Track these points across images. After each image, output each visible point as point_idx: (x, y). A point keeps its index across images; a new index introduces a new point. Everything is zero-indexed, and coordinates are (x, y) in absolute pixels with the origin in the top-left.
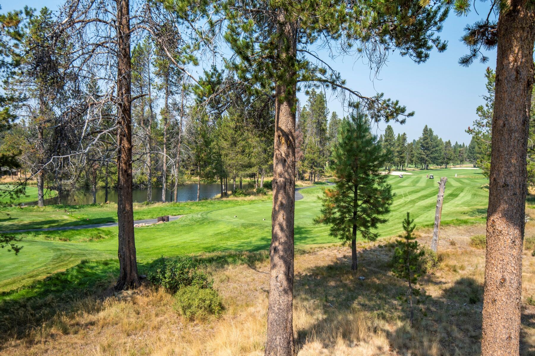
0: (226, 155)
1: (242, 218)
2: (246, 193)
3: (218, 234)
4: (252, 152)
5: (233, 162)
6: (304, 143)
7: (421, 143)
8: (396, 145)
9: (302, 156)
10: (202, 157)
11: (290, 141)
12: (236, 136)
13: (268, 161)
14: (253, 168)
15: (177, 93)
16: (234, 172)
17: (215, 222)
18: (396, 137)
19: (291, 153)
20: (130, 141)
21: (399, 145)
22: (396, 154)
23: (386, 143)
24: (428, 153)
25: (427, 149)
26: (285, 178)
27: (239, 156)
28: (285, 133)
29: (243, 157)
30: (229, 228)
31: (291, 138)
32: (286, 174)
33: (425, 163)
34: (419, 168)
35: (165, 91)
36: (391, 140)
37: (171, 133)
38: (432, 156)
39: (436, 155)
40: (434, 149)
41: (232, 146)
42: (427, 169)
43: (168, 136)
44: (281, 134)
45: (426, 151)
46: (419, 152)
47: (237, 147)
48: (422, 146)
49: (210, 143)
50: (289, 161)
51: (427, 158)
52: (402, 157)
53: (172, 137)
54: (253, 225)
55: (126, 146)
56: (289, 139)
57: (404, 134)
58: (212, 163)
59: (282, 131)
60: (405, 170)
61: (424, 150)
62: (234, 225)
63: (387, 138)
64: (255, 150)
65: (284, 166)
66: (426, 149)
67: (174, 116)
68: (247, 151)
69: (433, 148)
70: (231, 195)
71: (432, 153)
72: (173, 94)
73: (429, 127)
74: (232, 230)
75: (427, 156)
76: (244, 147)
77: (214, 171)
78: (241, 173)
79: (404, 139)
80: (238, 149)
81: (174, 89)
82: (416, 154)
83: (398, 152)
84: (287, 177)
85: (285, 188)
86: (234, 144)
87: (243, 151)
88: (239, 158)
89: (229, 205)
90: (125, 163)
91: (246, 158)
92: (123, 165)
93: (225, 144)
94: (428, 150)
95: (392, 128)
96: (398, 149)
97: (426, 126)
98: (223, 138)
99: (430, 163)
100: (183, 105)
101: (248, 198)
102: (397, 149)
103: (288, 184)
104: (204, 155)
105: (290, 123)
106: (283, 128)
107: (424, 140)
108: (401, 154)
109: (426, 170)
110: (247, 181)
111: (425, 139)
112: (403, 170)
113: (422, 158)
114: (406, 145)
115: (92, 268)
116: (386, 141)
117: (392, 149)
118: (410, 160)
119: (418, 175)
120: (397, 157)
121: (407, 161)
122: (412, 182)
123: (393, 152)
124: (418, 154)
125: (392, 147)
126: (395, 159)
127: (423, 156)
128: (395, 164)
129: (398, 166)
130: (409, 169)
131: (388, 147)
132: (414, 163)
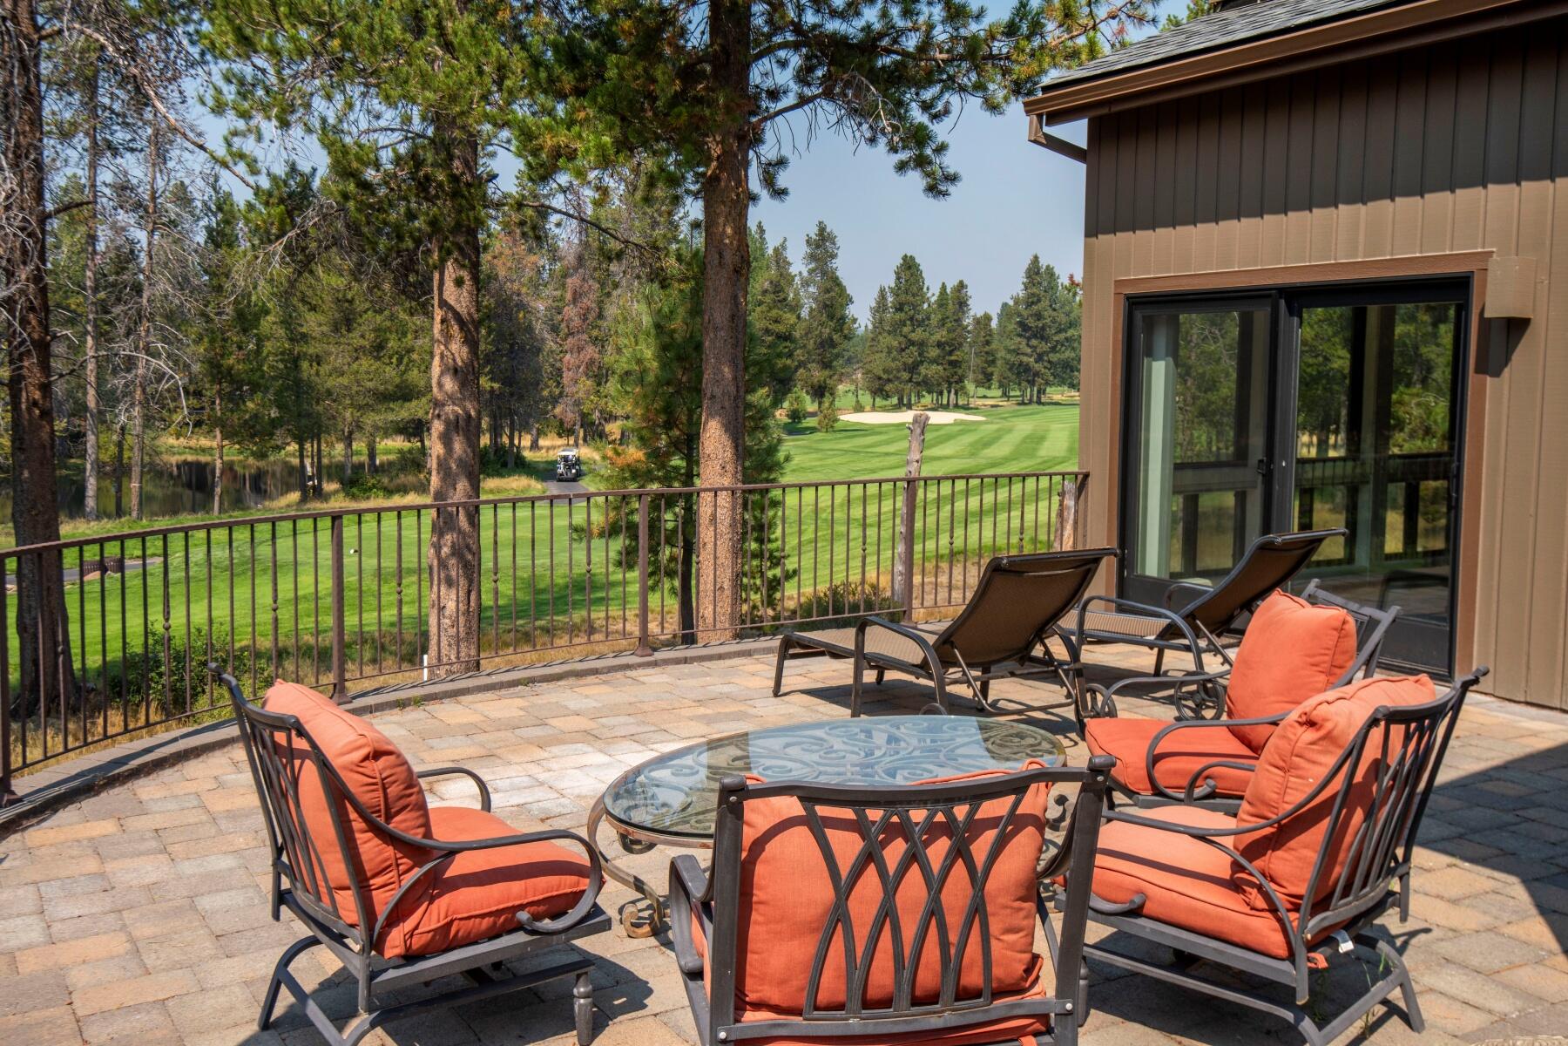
0: (318, 360)
1: (375, 555)
2: (392, 486)
4: (410, 351)
5: (344, 381)
6: (600, 316)
7: (1019, 315)
8: (934, 320)
9: (592, 361)
10: (230, 368)
14: (414, 403)
15: (132, 150)
16: (348, 415)
18: (933, 292)
21: (943, 323)
22: (934, 353)
23: (898, 316)
24: (1043, 347)
25: (1040, 334)
27: (365, 363)
29: (378, 364)
33: (1032, 383)
34: (1013, 401)
35: (87, 142)
36: (915, 307)
37: (114, 285)
38: (1054, 357)
39: (1068, 354)
40: (1062, 336)
41: (336, 328)
42: (1039, 402)
43: (102, 295)
45: (1034, 342)
46: (1011, 345)
47: (356, 334)
48: (1021, 324)
49: (258, 320)
51: (1038, 367)
52: (954, 364)
53: (119, 300)
57: (962, 285)
58: (267, 389)
60: (966, 408)
61: (1029, 339)
62: (351, 575)
63: (903, 298)
64: (420, 342)
66: (1035, 336)
67: (124, 229)
68: (392, 344)
69: (1060, 331)
70: (336, 492)
71: (1053, 349)
72: (115, 155)
73: (1043, 263)
75: (1039, 359)
76: (381, 331)
77: (274, 413)
78: (370, 419)
79: (962, 304)
80: (361, 335)
81: (121, 135)
82: (1001, 354)
83: (939, 345)
86: (346, 321)
87: (380, 347)
88: (363, 368)
91: (389, 369)
93: (311, 322)
94: (1042, 338)
95: (917, 266)
96: (940, 335)
97: (1036, 258)
99: (1047, 383)
100: (154, 192)
102: (937, 337)
104: (238, 361)
107: (1029, 305)
108: (950, 353)
109: (1034, 407)
110: (392, 446)
111: (1031, 300)
112: (957, 407)
113: (1021, 364)
114: (968, 321)
116: (899, 308)
117: (918, 335)
118: (984, 373)
119: (1006, 424)
120: (935, 361)
121: (971, 376)
122: (971, 445)
123: (922, 344)
124: (1009, 351)
125: (919, 330)
126: (930, 371)
127: (1025, 359)
128: (927, 385)
129: (941, 393)
130: (980, 402)
131: (906, 330)
132: (995, 384)
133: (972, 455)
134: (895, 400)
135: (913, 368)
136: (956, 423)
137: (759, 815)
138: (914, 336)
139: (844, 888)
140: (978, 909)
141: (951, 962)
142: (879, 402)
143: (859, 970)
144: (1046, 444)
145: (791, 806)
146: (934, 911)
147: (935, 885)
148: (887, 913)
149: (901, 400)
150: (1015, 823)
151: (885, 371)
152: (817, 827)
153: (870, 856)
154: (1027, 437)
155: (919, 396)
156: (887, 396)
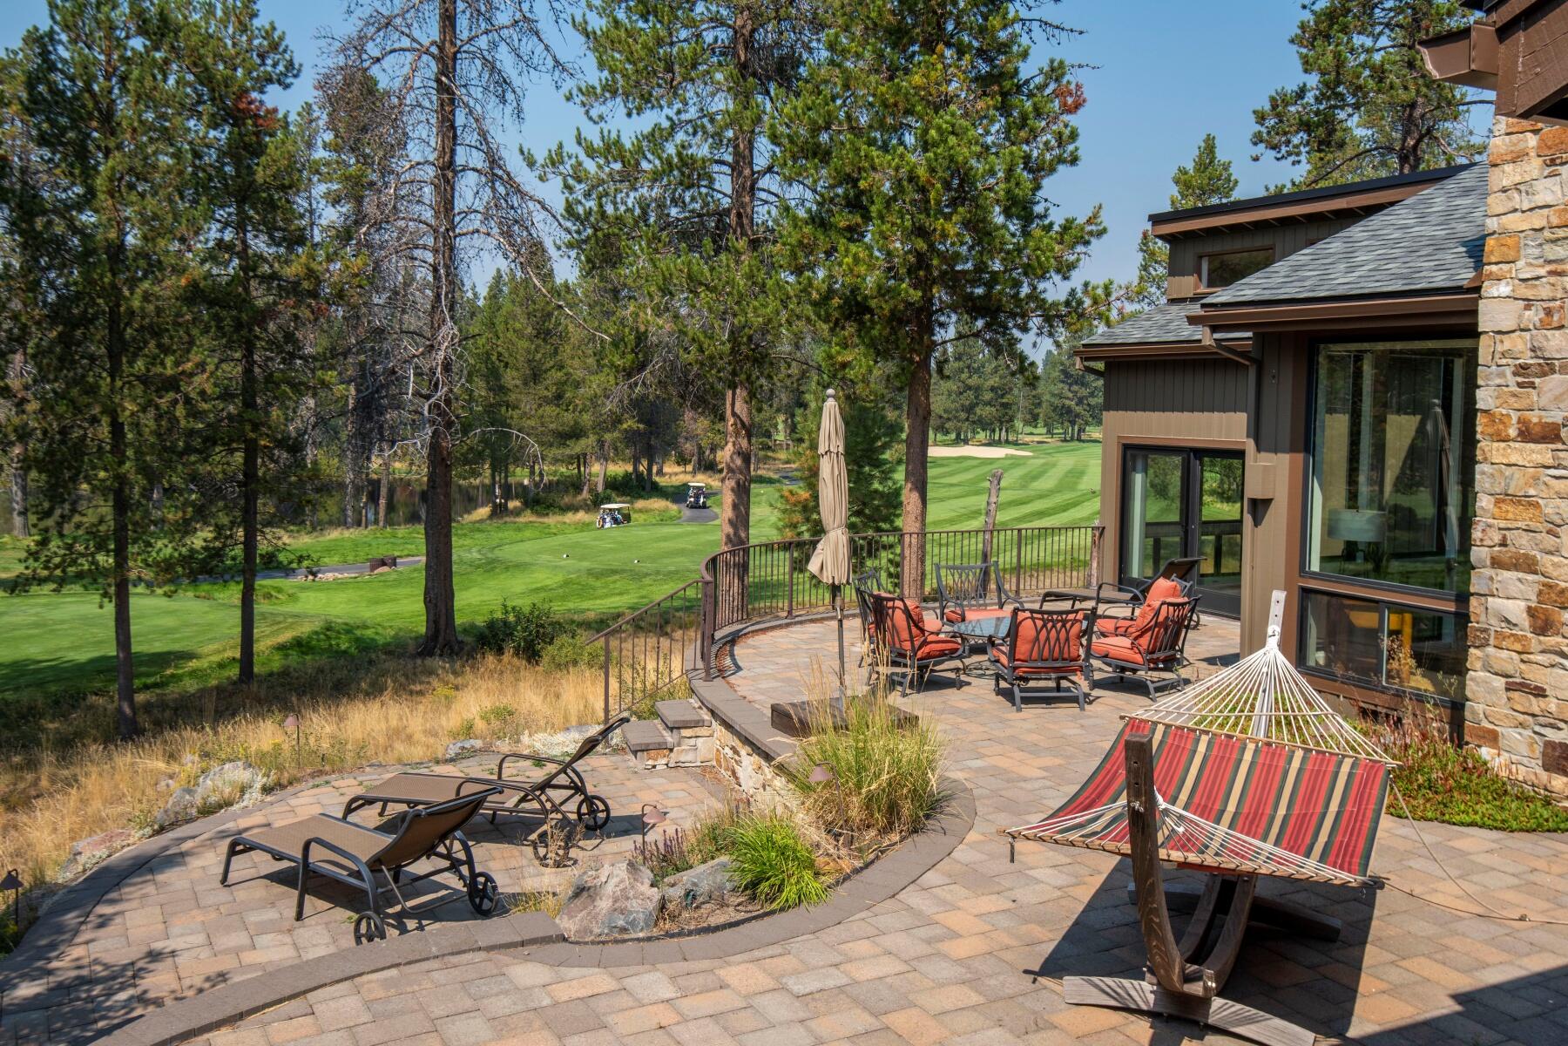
0: (514, 407)
1: (582, 559)
2: (565, 505)
3: (537, 590)
5: (531, 423)
7: (1062, 364)
8: (988, 367)
13: (620, 422)
14: (583, 440)
17: (520, 567)
21: (995, 370)
22: (988, 396)
23: (957, 364)
24: (1084, 392)
25: (1081, 381)
29: (559, 410)
30: (559, 578)
33: (1073, 423)
34: (1057, 438)
36: (971, 356)
38: (1093, 401)
41: (527, 382)
42: (1079, 440)
45: (1075, 388)
46: (1055, 389)
47: (543, 386)
48: (1064, 372)
51: (1078, 409)
52: (1005, 406)
54: (614, 572)
60: (1016, 444)
61: (1070, 385)
62: (569, 573)
63: (962, 349)
64: (582, 391)
66: (1076, 383)
70: (522, 510)
71: (1092, 394)
74: (567, 583)
75: (1080, 402)
76: (561, 384)
78: (552, 452)
82: (1046, 397)
83: (993, 389)
86: (535, 376)
87: (559, 397)
88: (548, 414)
89: (528, 534)
91: (566, 414)
94: (1083, 384)
98: (499, 359)
99: (1087, 423)
101: (570, 517)
102: (991, 383)
108: (1002, 396)
109: (1075, 444)
112: (1007, 442)
113: (1063, 406)
116: (958, 357)
117: (974, 381)
118: (1031, 412)
119: (1050, 459)
120: (989, 403)
121: (1020, 415)
122: (1022, 477)
123: (977, 390)
124: (1054, 395)
125: (975, 377)
126: (984, 412)
127: (1067, 402)
128: (984, 424)
129: (993, 431)
130: (1028, 439)
131: (964, 376)
132: (1041, 423)
133: (1023, 487)
134: (953, 436)
135: (970, 409)
136: (1008, 457)
137: (1021, 615)
138: (970, 382)
139: (1038, 633)
140: (1067, 639)
141: (1061, 652)
142: (940, 437)
143: (1041, 652)
144: (1085, 478)
145: (1028, 614)
146: (1058, 639)
147: (1058, 633)
148: (1048, 639)
149: (958, 435)
150: (1076, 621)
151: (946, 411)
152: (1033, 619)
153: (1044, 626)
154: (1070, 472)
155: (974, 432)
156: (947, 432)
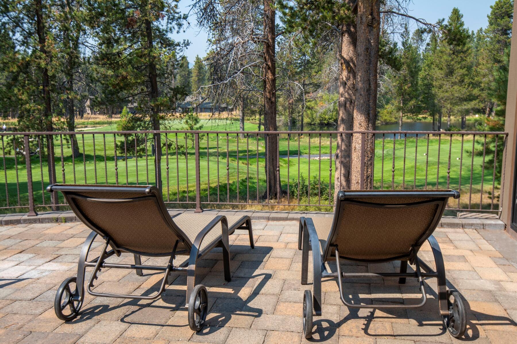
1: (432, 156)
5: (448, 94)
10: (406, 90)
11: (351, 67)
12: (452, 63)
16: (448, 106)
19: (351, 77)
20: (274, 74)
26: (345, 98)
27: (455, 87)
28: (346, 60)
29: (461, 88)
31: (351, 64)
32: (346, 94)
41: (447, 76)
44: (343, 62)
47: (454, 76)
49: (417, 73)
50: (349, 83)
55: (270, 77)
56: (349, 65)
59: (344, 59)
64: (484, 79)
65: (344, 88)
80: (455, 78)
84: (347, 96)
85: (345, 106)
86: (450, 72)
87: (462, 81)
90: (269, 92)
91: (464, 89)
92: (268, 94)
93: (438, 73)
98: (437, 66)
103: (348, 103)
104: (409, 87)
105: (351, 52)
106: (345, 56)
115: (254, 183)
